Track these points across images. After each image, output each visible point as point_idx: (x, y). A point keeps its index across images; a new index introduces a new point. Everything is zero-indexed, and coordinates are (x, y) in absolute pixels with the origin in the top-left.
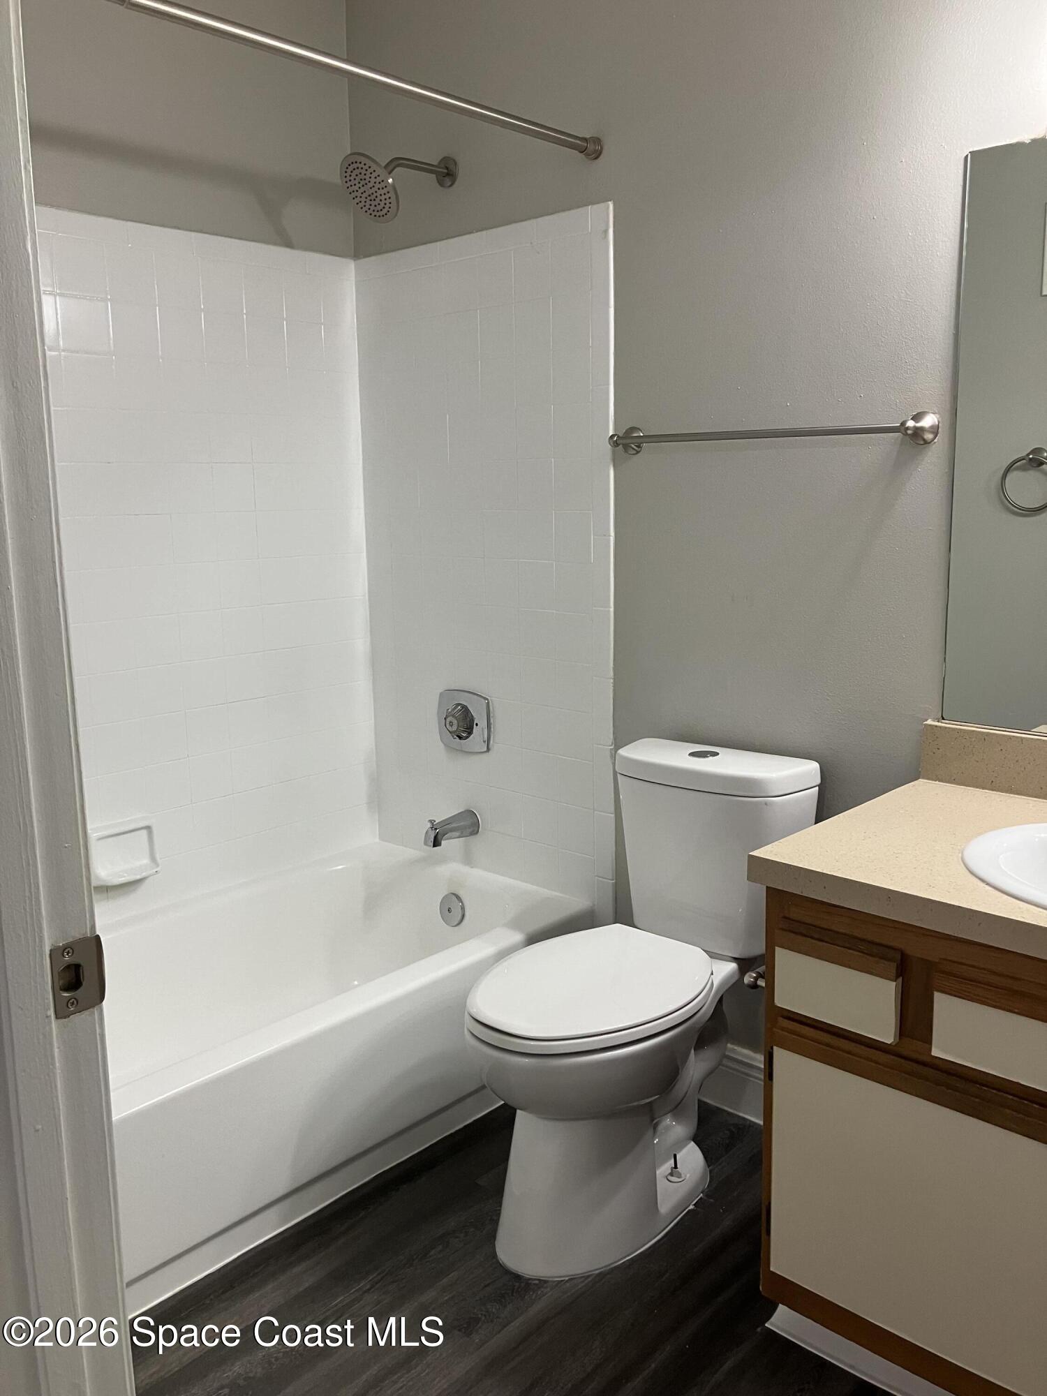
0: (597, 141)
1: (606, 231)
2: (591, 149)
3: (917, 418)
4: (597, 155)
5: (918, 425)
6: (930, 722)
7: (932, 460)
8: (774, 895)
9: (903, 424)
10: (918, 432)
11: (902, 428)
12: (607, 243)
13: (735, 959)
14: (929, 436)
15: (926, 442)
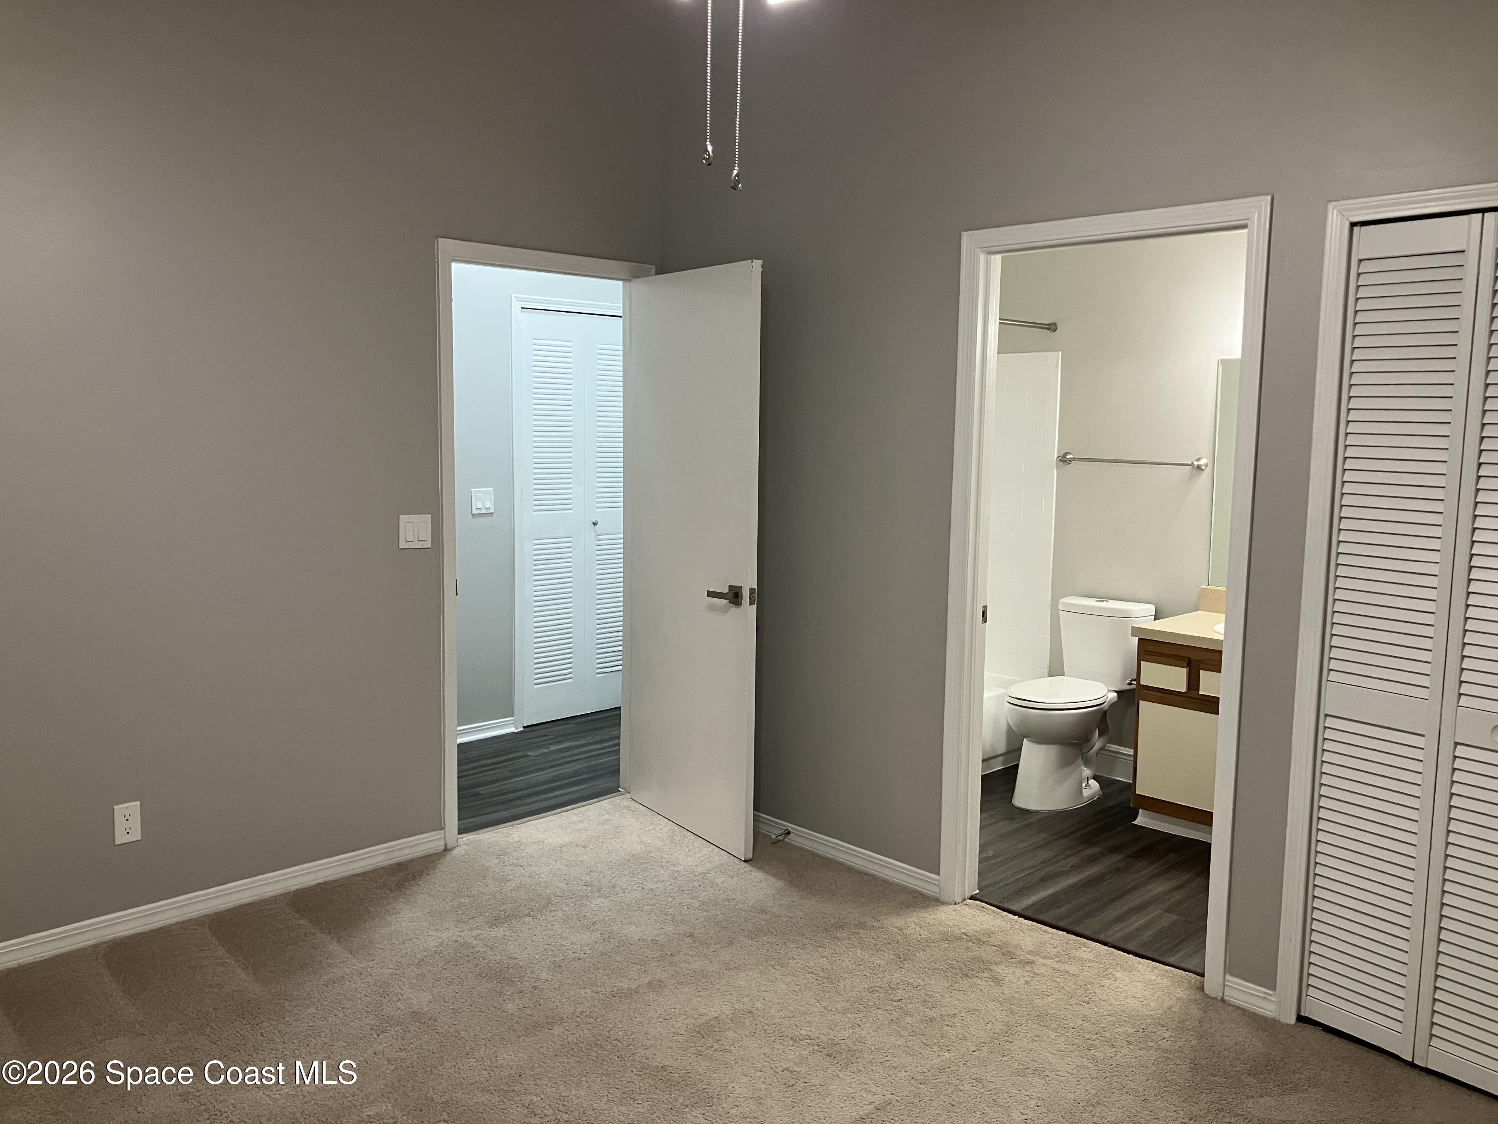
0: (1055, 324)
1: (1057, 365)
2: (1052, 327)
3: (1198, 460)
4: (1055, 330)
5: (1199, 463)
6: (1203, 587)
7: (1205, 476)
8: (1141, 641)
9: (1193, 463)
10: (1199, 467)
11: (1192, 465)
12: (1058, 370)
13: (1115, 692)
14: (1203, 467)
15: (1203, 470)
